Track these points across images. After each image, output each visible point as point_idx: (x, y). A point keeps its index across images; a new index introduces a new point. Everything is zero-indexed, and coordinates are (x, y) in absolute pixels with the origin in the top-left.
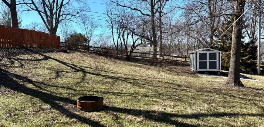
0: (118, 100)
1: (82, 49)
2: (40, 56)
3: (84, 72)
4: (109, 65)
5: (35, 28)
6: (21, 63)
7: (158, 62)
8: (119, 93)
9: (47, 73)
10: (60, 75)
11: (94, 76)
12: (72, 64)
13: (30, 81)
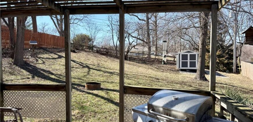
0: (110, 86)
1: (87, 49)
2: (55, 55)
3: (89, 68)
4: (108, 63)
5: (44, 27)
6: (43, 61)
7: (150, 61)
8: (112, 82)
9: (63, 68)
10: (72, 70)
11: (96, 71)
12: (80, 62)
13: (52, 74)
